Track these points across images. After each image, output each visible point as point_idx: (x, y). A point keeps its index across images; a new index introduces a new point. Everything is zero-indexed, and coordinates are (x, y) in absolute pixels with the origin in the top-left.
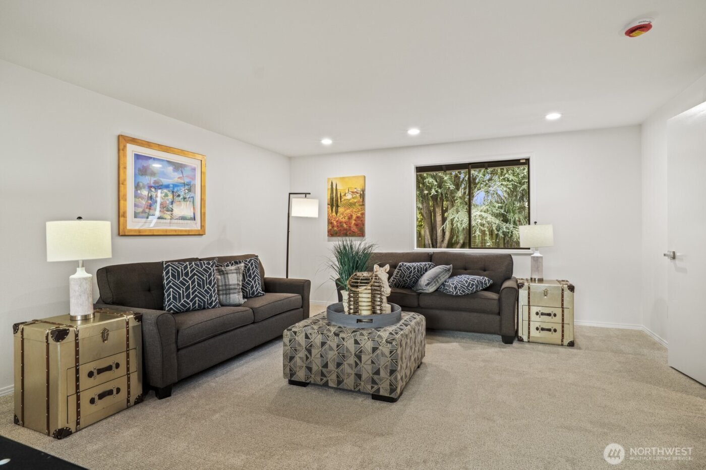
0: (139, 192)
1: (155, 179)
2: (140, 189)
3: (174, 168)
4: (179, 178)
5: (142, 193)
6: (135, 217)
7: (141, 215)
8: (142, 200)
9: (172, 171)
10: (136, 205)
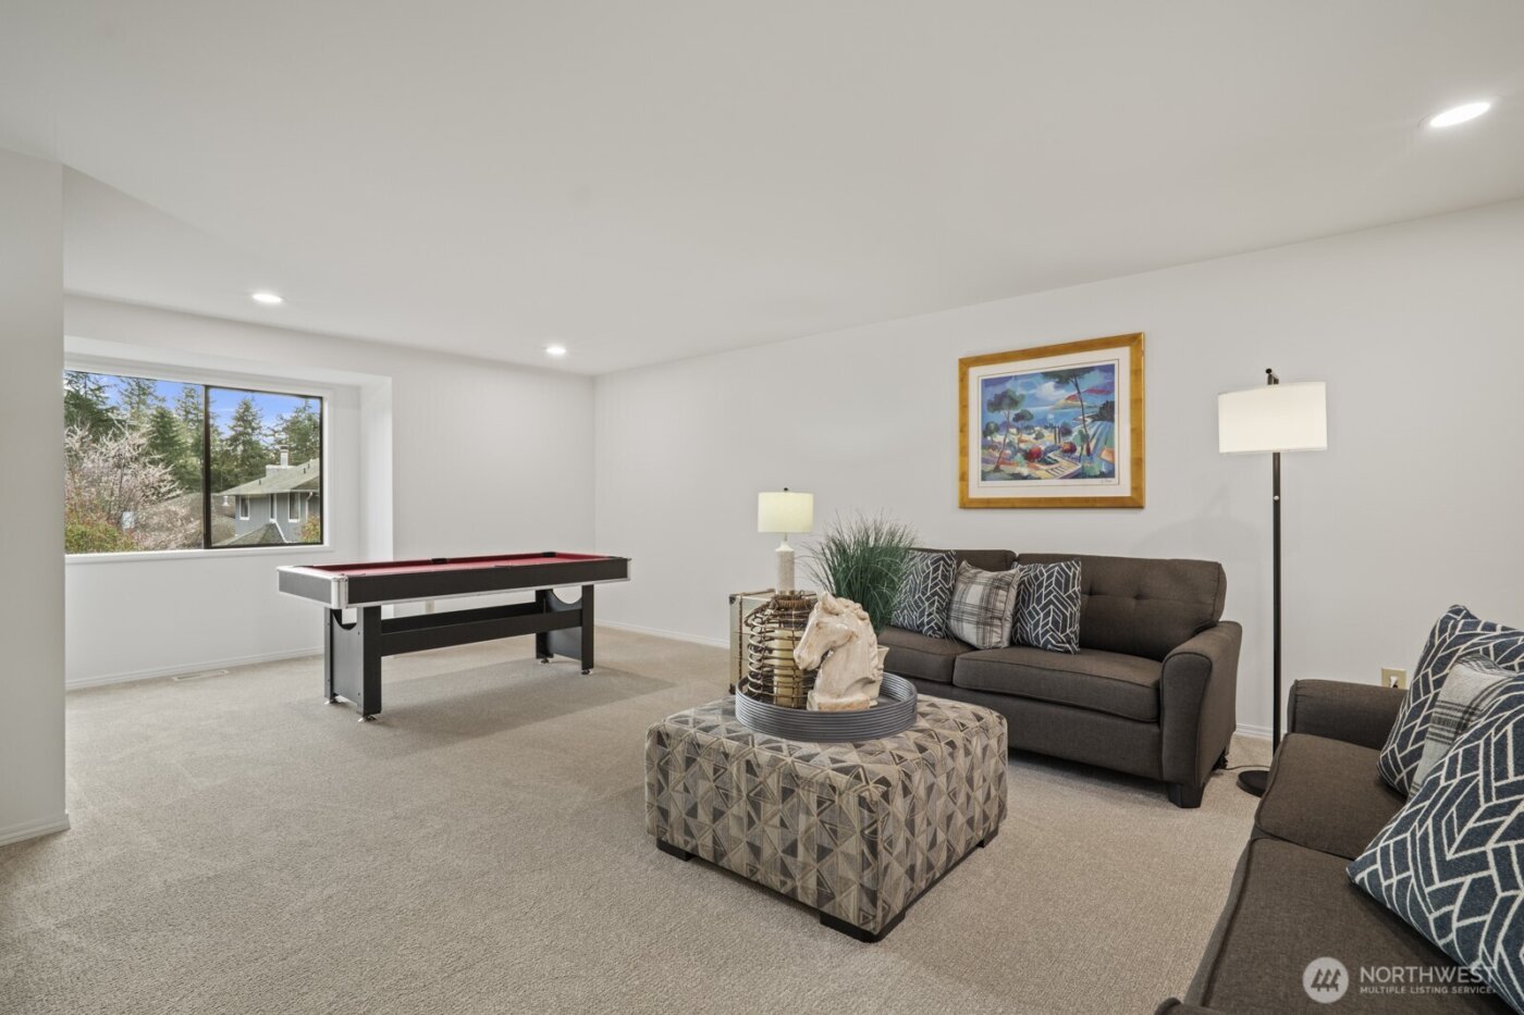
0: (989, 438)
1: (1018, 411)
2: (991, 433)
3: (1058, 383)
4: (1069, 398)
5: (995, 439)
6: (984, 479)
7: (992, 475)
8: (994, 450)
9: (1053, 389)
10: (985, 461)
